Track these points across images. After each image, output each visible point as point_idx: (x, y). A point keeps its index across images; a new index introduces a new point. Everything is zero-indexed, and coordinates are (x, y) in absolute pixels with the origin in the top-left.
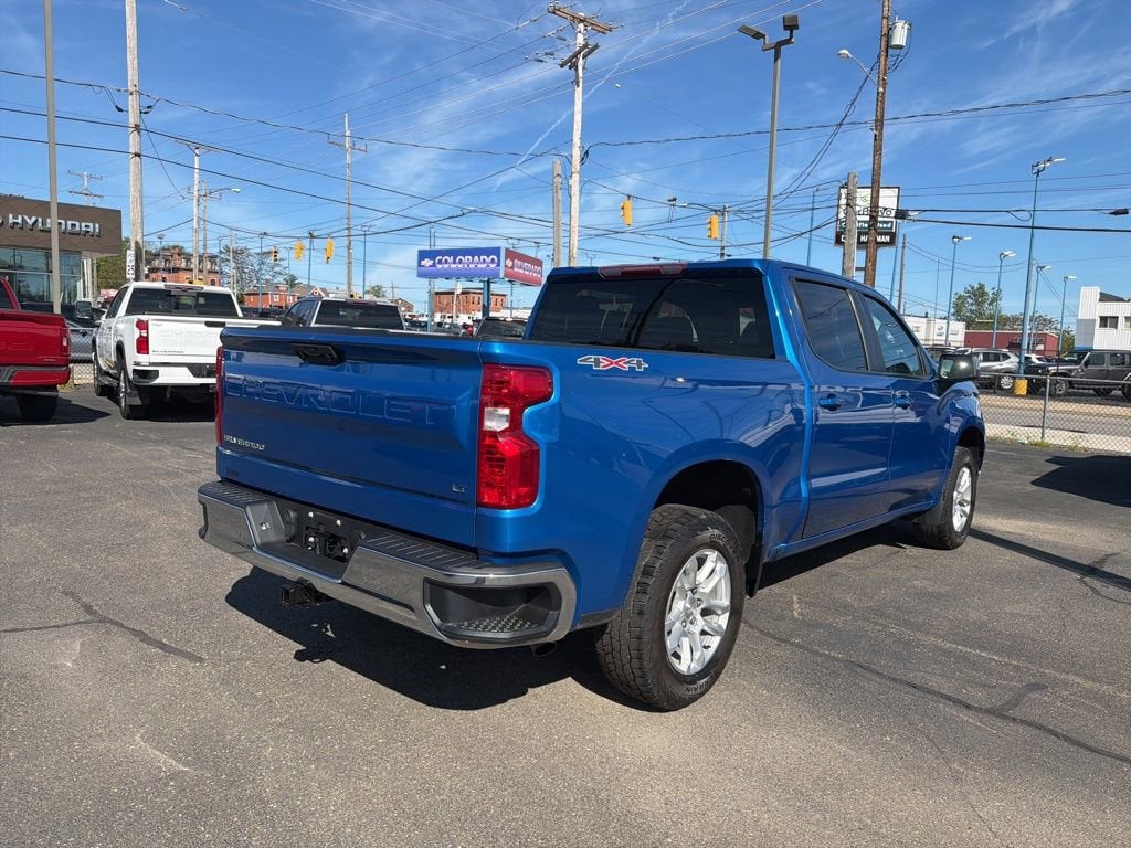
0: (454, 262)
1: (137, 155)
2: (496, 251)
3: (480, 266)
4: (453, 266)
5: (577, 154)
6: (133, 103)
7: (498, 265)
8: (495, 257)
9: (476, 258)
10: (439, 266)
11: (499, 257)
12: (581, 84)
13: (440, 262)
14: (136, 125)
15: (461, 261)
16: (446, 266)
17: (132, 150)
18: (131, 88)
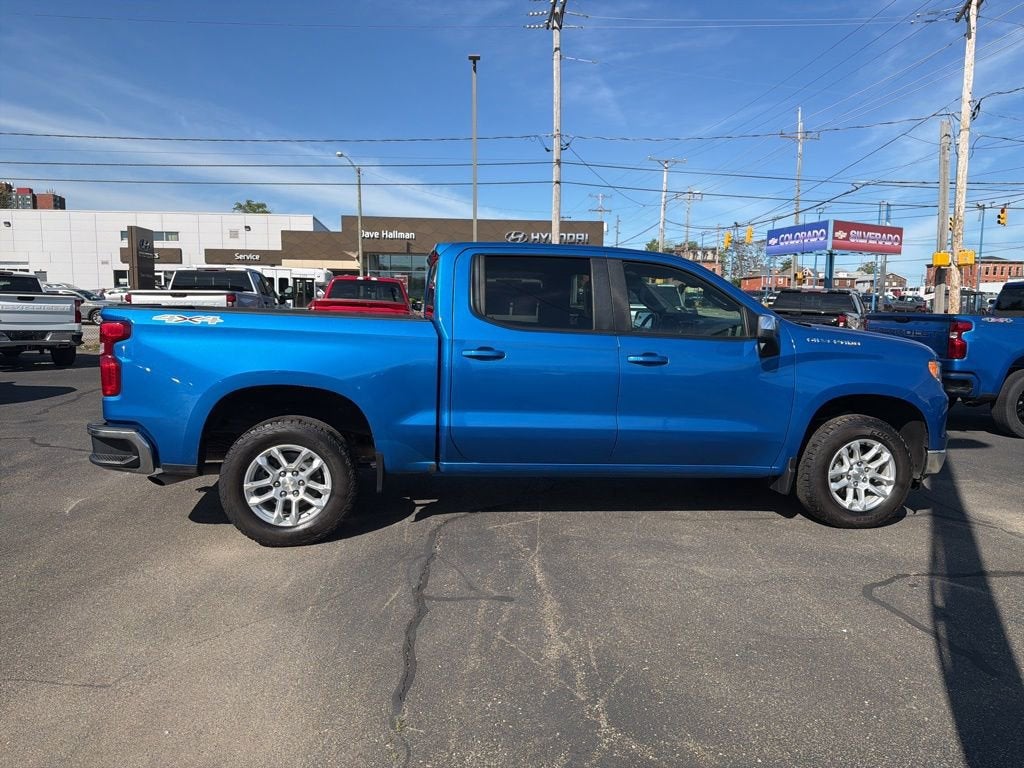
0: (793, 239)
1: (557, 182)
2: (824, 225)
3: (812, 240)
4: (792, 242)
5: (966, 109)
6: (556, 143)
7: (826, 238)
8: (823, 230)
9: (809, 233)
10: (782, 244)
11: (827, 230)
12: (973, 35)
13: (782, 240)
14: (558, 160)
15: (798, 238)
16: (787, 243)
17: (554, 180)
18: (555, 133)
